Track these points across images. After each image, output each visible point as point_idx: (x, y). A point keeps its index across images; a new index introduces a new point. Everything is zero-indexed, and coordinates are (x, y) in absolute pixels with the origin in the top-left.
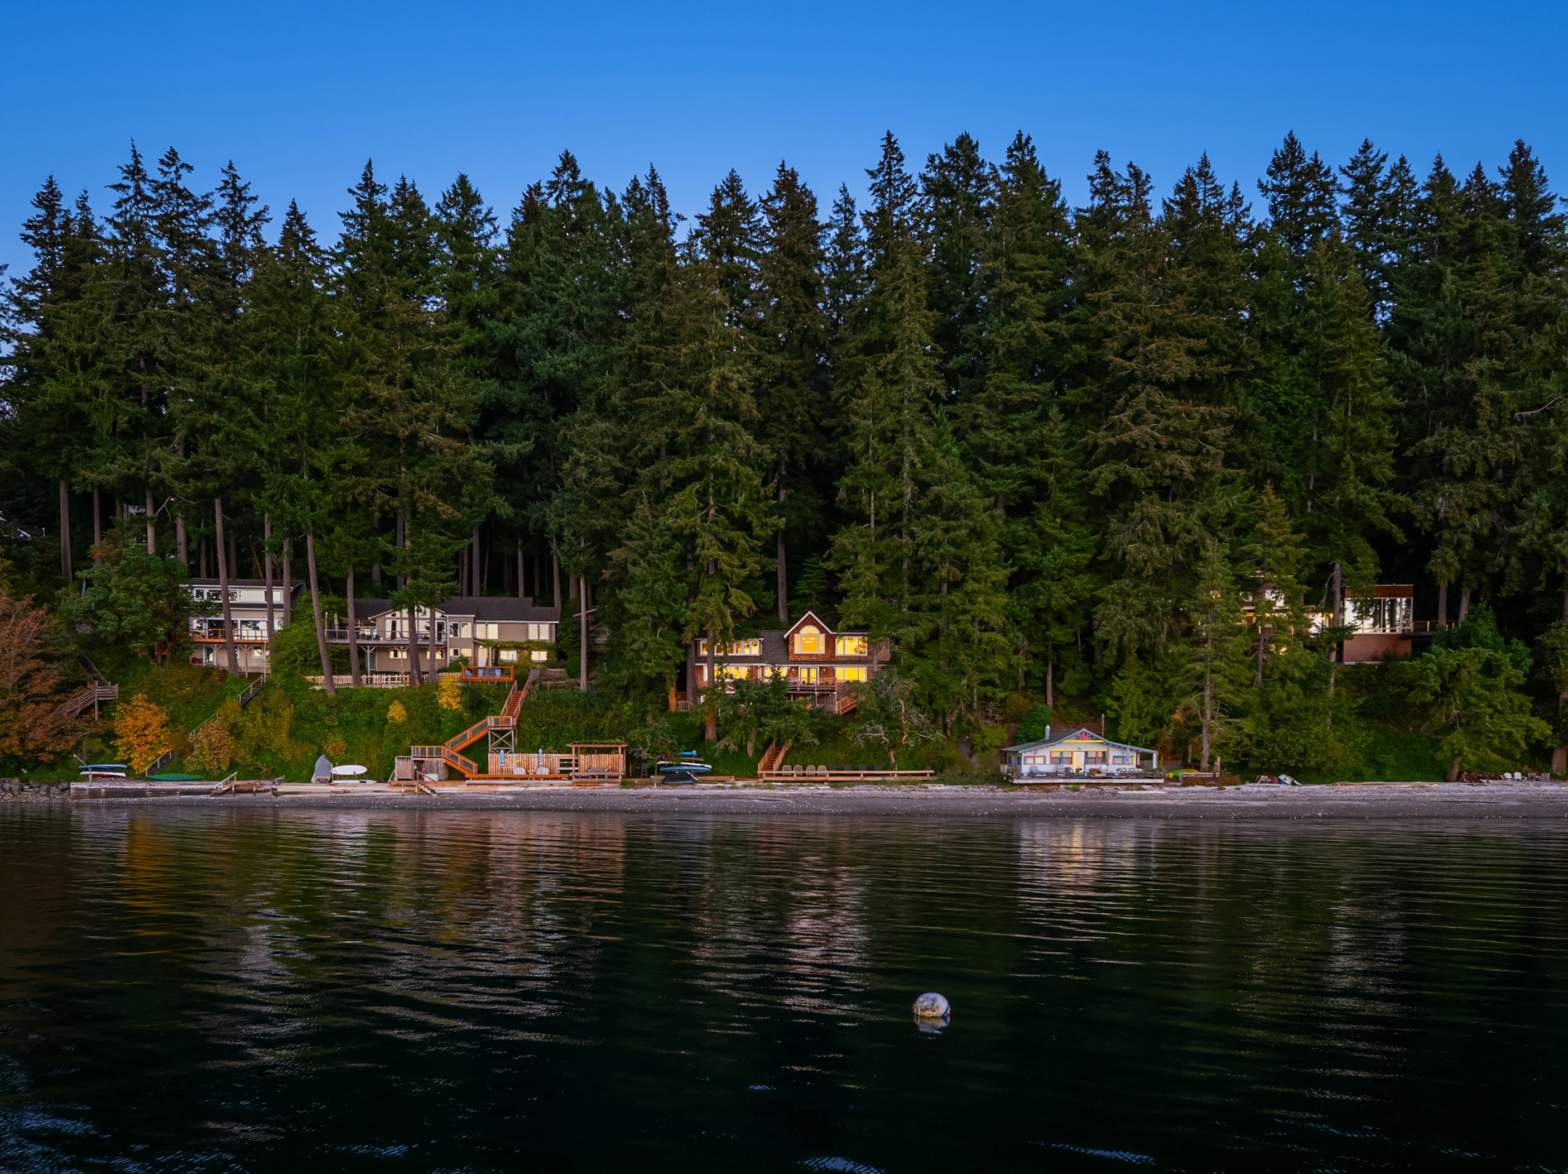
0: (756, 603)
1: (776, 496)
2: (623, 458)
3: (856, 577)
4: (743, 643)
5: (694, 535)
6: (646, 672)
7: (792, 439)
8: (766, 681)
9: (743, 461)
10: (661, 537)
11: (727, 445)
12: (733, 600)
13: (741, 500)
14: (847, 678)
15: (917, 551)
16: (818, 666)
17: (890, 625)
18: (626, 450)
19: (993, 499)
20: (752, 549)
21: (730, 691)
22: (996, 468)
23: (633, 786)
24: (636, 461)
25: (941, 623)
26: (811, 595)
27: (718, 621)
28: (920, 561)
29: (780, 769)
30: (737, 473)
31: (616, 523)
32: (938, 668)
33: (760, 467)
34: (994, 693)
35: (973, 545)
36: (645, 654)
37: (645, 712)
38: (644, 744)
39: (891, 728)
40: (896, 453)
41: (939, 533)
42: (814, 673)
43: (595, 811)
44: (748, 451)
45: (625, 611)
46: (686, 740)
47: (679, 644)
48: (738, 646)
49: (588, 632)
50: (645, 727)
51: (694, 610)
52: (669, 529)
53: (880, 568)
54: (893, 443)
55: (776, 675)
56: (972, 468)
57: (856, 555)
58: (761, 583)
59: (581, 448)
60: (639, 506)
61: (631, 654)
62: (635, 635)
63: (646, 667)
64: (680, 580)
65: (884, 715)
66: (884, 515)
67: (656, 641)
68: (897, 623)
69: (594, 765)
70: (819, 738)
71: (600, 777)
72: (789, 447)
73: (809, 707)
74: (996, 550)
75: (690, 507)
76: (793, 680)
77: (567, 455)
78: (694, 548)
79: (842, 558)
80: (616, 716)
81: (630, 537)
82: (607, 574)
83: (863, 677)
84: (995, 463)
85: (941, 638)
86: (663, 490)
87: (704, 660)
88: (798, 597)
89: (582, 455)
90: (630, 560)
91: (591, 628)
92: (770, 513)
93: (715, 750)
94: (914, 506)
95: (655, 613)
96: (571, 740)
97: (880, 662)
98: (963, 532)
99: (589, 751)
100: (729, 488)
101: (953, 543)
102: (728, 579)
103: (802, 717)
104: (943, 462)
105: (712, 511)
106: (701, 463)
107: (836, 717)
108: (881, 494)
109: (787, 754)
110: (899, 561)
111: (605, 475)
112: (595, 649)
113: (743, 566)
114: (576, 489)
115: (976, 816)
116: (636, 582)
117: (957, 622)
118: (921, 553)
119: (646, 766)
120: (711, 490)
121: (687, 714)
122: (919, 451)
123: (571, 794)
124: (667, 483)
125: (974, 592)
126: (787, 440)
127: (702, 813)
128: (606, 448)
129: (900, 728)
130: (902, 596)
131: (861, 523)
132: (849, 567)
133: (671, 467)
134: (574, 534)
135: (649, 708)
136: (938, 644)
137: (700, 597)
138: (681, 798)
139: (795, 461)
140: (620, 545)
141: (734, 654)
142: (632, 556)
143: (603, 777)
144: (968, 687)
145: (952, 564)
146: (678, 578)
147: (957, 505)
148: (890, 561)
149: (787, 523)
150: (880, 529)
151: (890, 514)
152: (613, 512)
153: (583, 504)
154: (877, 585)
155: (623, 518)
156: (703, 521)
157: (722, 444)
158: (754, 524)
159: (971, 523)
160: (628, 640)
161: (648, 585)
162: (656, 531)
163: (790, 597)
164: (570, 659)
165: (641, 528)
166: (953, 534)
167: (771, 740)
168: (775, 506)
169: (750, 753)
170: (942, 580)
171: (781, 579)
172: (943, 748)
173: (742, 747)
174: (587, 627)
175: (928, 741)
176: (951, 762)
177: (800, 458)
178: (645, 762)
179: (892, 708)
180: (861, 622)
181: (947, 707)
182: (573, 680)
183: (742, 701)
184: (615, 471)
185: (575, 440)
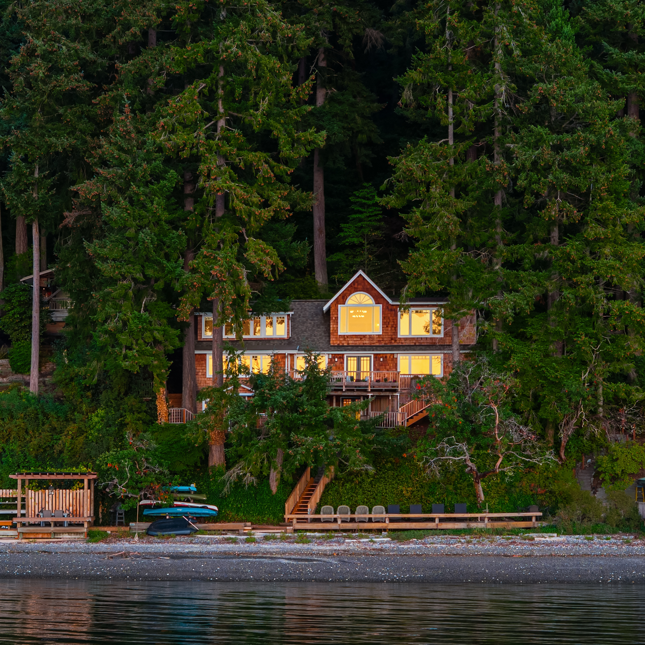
0: (283, 259)
1: (312, 100)
2: (95, 47)
3: (427, 218)
4: (264, 319)
5: (196, 159)
6: (125, 364)
7: (335, 14)
8: (297, 376)
9: (266, 49)
10: (149, 162)
11: (243, 25)
12: (251, 256)
13: (264, 105)
14: (415, 372)
15: (515, 180)
16: (372, 353)
17: (477, 290)
18: (101, 34)
19: (622, 101)
20: (279, 178)
21: (246, 392)
22: (625, 55)
23: (104, 538)
24: (114, 51)
25: (551, 286)
26: (361, 245)
27: (229, 287)
28: (518, 195)
29: (318, 511)
30: (258, 65)
31: (85, 142)
32: (547, 355)
33: (290, 56)
34: (628, 393)
35: (596, 169)
36: (123, 338)
37: (123, 425)
38: (121, 474)
39: (478, 447)
40: (483, 35)
41: (546, 153)
42: (366, 365)
43: (49, 577)
44: (274, 34)
45: (95, 272)
46: (182, 467)
47: (172, 322)
48: (257, 324)
49: (42, 303)
50: (122, 448)
51: (194, 271)
52: (160, 149)
53: (461, 205)
54: (479, 19)
55: (313, 368)
56: (592, 55)
57: (428, 186)
58: (291, 228)
59: (38, 32)
60: (118, 117)
61: (104, 338)
62: (110, 310)
63: (126, 357)
64: (174, 224)
65: (469, 428)
66: (467, 125)
67: (139, 318)
68: (488, 287)
69: (49, 507)
70: (375, 464)
71: (56, 524)
72: (330, 27)
73: (359, 416)
74: (629, 177)
75: (191, 117)
76: (336, 375)
77: (17, 42)
78: (196, 178)
79: (408, 191)
80: (81, 432)
81: (104, 163)
82: (70, 217)
83: (438, 371)
84: (624, 48)
85: (552, 310)
86: (152, 93)
87: (208, 345)
88: (342, 249)
89: (39, 42)
90: (104, 197)
91: (46, 298)
92: (304, 125)
93: (224, 483)
94: (511, 112)
95: (140, 276)
96: (16, 468)
97: (463, 347)
98: (582, 150)
99: (42, 485)
100: (246, 89)
101: (567, 166)
102: (244, 224)
103: (350, 432)
104: (551, 47)
105: (222, 123)
106: (207, 52)
107: (399, 431)
108: (463, 94)
109: (327, 487)
110: (490, 195)
111: (70, 72)
112: (51, 329)
113: (265, 204)
114: (30, 92)
115: (604, 582)
116: (111, 230)
117: (574, 285)
118: (522, 182)
119: (122, 508)
120: (220, 92)
121: (183, 428)
122: (517, 33)
123: (14, 551)
124: (159, 82)
125: (597, 240)
126: (327, 17)
127: (205, 580)
128: (72, 32)
129: (493, 447)
130: (494, 247)
131: (434, 137)
132: (417, 204)
133: (164, 58)
134: (25, 159)
135: (129, 418)
136: (546, 319)
137: (204, 251)
138: (175, 556)
139: (340, 47)
140: (91, 175)
141: (251, 336)
142: (108, 191)
143: (61, 524)
144: (591, 383)
145: (565, 198)
146: (172, 223)
147: (571, 111)
148: (478, 193)
149: (328, 139)
150: (462, 147)
151: (476, 123)
152: (81, 126)
153: (38, 115)
154: (458, 231)
155: (94, 135)
156: (208, 138)
157: (237, 24)
158: (282, 142)
159: (593, 138)
160: (100, 317)
161: (130, 233)
162: (142, 153)
163: (330, 249)
164: (15, 345)
165: (121, 149)
166: (567, 154)
167: (303, 467)
168: (311, 113)
169: (274, 486)
170: (552, 223)
171: (318, 222)
172: (555, 478)
173: (263, 478)
174: (41, 296)
175: (533, 467)
176: (567, 499)
177: (346, 42)
178: (122, 501)
179: (481, 418)
180: (435, 286)
181: (560, 414)
182: (20, 376)
183: (263, 408)
184: (84, 64)
185: (30, 22)
